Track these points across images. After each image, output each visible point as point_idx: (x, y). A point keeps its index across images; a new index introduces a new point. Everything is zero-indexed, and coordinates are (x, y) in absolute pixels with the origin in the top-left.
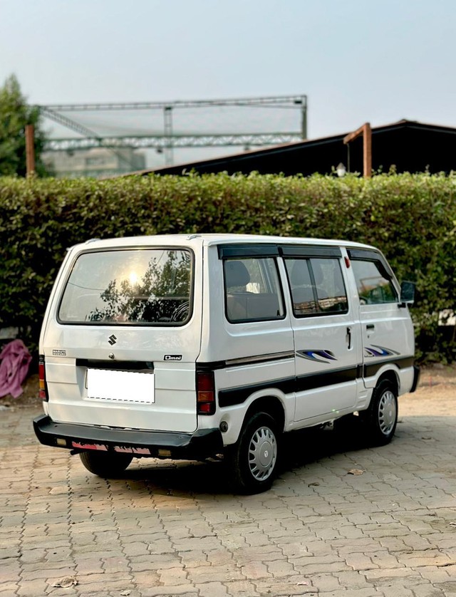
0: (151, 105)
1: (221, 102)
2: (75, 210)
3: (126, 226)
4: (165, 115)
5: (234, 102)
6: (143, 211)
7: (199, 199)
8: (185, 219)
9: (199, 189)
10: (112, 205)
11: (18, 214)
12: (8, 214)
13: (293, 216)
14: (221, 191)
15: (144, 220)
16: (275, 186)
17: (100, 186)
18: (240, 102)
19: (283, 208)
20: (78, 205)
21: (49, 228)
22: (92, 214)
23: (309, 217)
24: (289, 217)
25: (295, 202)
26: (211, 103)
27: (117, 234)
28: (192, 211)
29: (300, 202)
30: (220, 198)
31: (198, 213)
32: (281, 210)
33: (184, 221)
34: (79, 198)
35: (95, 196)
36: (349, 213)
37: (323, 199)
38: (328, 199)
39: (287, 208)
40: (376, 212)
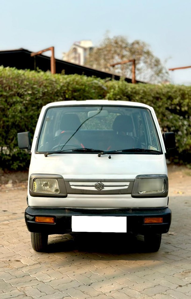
36: (56, 93)
37: (44, 84)
38: (47, 85)
39: (27, 87)
40: (68, 93)
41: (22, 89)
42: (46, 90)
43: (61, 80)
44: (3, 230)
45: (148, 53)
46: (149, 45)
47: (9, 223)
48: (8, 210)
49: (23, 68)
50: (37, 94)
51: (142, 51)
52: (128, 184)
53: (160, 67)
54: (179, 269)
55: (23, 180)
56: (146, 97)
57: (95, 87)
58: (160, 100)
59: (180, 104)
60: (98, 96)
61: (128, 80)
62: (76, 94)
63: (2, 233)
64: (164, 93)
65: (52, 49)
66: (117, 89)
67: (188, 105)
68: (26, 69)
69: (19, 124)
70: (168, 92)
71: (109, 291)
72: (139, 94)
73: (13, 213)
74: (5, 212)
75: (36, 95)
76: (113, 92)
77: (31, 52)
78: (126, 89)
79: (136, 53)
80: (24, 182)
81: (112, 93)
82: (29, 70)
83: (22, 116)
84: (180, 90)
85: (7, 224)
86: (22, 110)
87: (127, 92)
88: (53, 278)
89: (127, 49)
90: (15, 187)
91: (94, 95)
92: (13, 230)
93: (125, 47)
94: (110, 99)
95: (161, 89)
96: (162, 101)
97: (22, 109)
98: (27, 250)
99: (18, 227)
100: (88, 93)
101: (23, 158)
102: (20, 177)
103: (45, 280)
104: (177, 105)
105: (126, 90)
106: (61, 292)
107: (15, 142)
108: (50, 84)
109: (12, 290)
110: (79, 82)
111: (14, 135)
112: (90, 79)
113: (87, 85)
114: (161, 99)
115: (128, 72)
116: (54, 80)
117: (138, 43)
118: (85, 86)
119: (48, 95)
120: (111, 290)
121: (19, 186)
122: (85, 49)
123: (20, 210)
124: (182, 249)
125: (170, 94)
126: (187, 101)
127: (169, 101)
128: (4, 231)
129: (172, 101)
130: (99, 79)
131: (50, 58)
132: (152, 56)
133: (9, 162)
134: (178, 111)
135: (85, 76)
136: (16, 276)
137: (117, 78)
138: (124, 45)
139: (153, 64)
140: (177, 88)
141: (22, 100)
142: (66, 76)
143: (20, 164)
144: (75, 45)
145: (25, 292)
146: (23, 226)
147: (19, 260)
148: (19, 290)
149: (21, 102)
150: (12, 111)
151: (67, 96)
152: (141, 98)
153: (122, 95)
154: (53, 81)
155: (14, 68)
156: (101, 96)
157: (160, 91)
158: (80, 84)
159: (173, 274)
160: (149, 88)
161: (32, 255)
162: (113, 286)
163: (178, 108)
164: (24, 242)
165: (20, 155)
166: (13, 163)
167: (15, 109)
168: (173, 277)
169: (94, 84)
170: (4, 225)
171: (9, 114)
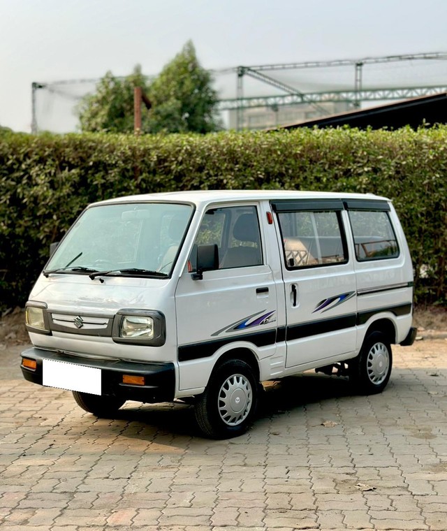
0: (344, 62)
1: (410, 57)
2: (166, 164)
3: (210, 178)
4: (357, 70)
5: (422, 56)
6: (226, 165)
7: (279, 153)
8: (264, 171)
9: (280, 143)
10: (198, 159)
11: (116, 167)
12: (108, 168)
13: (370, 169)
14: (301, 144)
15: (227, 173)
16: (354, 139)
17: (188, 142)
18: (427, 56)
19: (361, 161)
20: (169, 159)
21: (143, 180)
22: (180, 167)
23: (387, 170)
24: (366, 169)
25: (373, 155)
26: (400, 58)
27: (202, 186)
28: (272, 165)
29: (379, 155)
30: (299, 152)
31: (278, 166)
32: (359, 162)
33: (263, 174)
34: (170, 153)
35: (183, 151)
52: (107, 321)
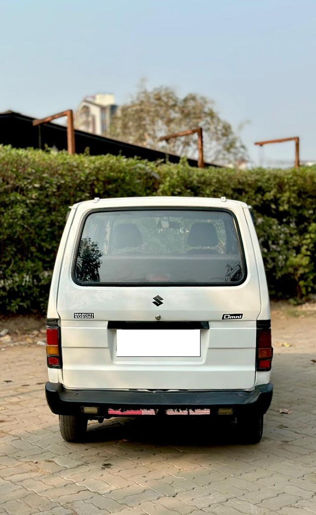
23: (50, 187)
25: (39, 172)
29: (43, 173)
32: (28, 179)
36: (79, 185)
37: (60, 172)
38: (64, 172)
39: (32, 177)
40: (98, 186)
41: (25, 180)
42: (63, 182)
43: (86, 165)
44: (14, 413)
45: (211, 115)
46: (213, 102)
47: (19, 402)
48: (14, 381)
49: (24, 146)
50: (48, 187)
51: (202, 112)
53: (231, 137)
54: (310, 467)
55: (27, 330)
56: (222, 190)
57: (140, 174)
58: (244, 194)
59: (276, 201)
60: (145, 190)
61: (193, 163)
62: (110, 186)
63: (13, 417)
64: (250, 182)
65: (69, 113)
66: (175, 176)
67: (289, 202)
68: (28, 148)
69: (21, 237)
70: (257, 181)
71: (208, 504)
72: (210, 184)
73: (23, 384)
74: (9, 383)
75: (48, 189)
76: (169, 182)
77: (32, 119)
78: (190, 177)
79: (192, 116)
80: (29, 332)
81: (167, 184)
82: (32, 148)
83: (24, 224)
84: (276, 177)
85: (17, 403)
86: (25, 215)
87: (191, 182)
88: (113, 488)
89: (177, 109)
90: (15, 342)
91: (139, 188)
92: (30, 412)
93: (174, 106)
94: (164, 194)
95: (246, 177)
96: (247, 196)
97: (24, 213)
98: (60, 444)
99: (36, 407)
100: (128, 184)
101: (26, 293)
102: (22, 325)
103: (102, 490)
104: (272, 201)
105: (191, 179)
106: (131, 508)
107: (13, 267)
108: (70, 171)
109: (53, 507)
110: (114, 167)
111: (12, 255)
112: (131, 160)
113: (127, 171)
114: (246, 192)
115: (179, 146)
116: (75, 164)
117: (193, 98)
118: (125, 173)
119: (65, 189)
120: (210, 503)
121: (21, 340)
122: (103, 108)
123: (32, 379)
124: (308, 436)
125: (260, 184)
126: (287, 194)
127: (259, 196)
128: (16, 415)
129: (263, 195)
130: (146, 161)
131: (65, 128)
132: (219, 120)
133: (4, 301)
134: (273, 212)
135: (124, 157)
136: (53, 486)
137: (175, 159)
138: (171, 103)
139: (219, 133)
140: (270, 173)
141: (24, 198)
142: (93, 158)
143: (21, 304)
144: (86, 101)
145: (74, 509)
146: (44, 406)
147: (52, 459)
148: (64, 508)
149: (24, 201)
150: (9, 217)
151: (96, 190)
152: (214, 191)
153: (183, 188)
154: (73, 166)
155: (10, 146)
156: (149, 188)
157: (244, 179)
158: (117, 170)
159: (302, 476)
160: (227, 175)
161: (70, 452)
162: (211, 497)
163: (273, 206)
164: (53, 431)
165: (22, 289)
166: (10, 302)
167: (14, 214)
168: (303, 479)
169: (138, 170)
170: (12, 404)
171: (4, 222)
